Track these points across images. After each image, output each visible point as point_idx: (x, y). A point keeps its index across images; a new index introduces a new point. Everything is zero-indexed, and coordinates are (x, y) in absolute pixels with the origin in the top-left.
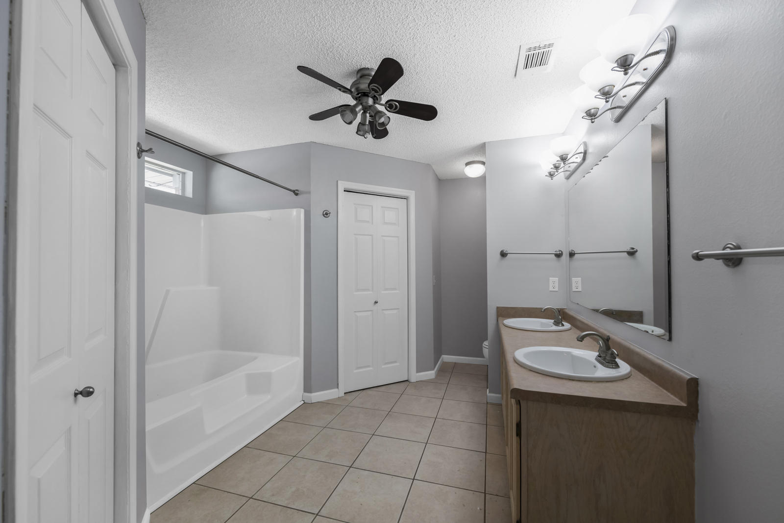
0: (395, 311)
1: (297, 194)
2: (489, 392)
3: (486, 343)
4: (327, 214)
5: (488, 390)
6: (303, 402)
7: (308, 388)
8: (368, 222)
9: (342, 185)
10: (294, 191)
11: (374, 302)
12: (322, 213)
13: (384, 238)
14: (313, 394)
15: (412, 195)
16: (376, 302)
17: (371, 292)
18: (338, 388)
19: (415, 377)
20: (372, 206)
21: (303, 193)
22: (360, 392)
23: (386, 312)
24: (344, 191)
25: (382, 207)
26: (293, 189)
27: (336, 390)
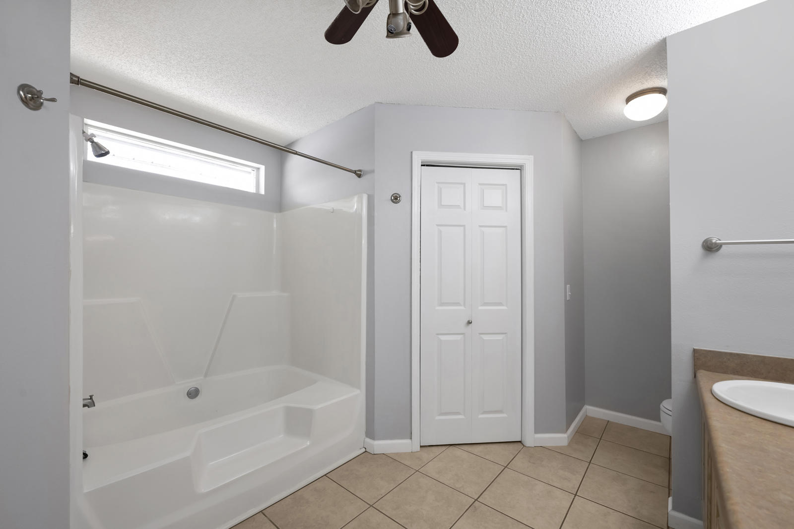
0: (500, 337)
1: (359, 176)
2: (674, 508)
3: (666, 405)
4: (396, 198)
5: (670, 499)
6: (364, 450)
7: (370, 433)
8: (458, 207)
9: (419, 157)
10: (355, 172)
11: (466, 321)
12: (390, 198)
13: (482, 228)
14: (376, 443)
15: (527, 161)
16: (469, 323)
17: (462, 308)
18: (411, 438)
19: (533, 439)
20: (464, 184)
21: (367, 173)
22: (444, 448)
23: (486, 337)
24: (422, 165)
25: (480, 184)
26: (354, 169)
27: (408, 441)
